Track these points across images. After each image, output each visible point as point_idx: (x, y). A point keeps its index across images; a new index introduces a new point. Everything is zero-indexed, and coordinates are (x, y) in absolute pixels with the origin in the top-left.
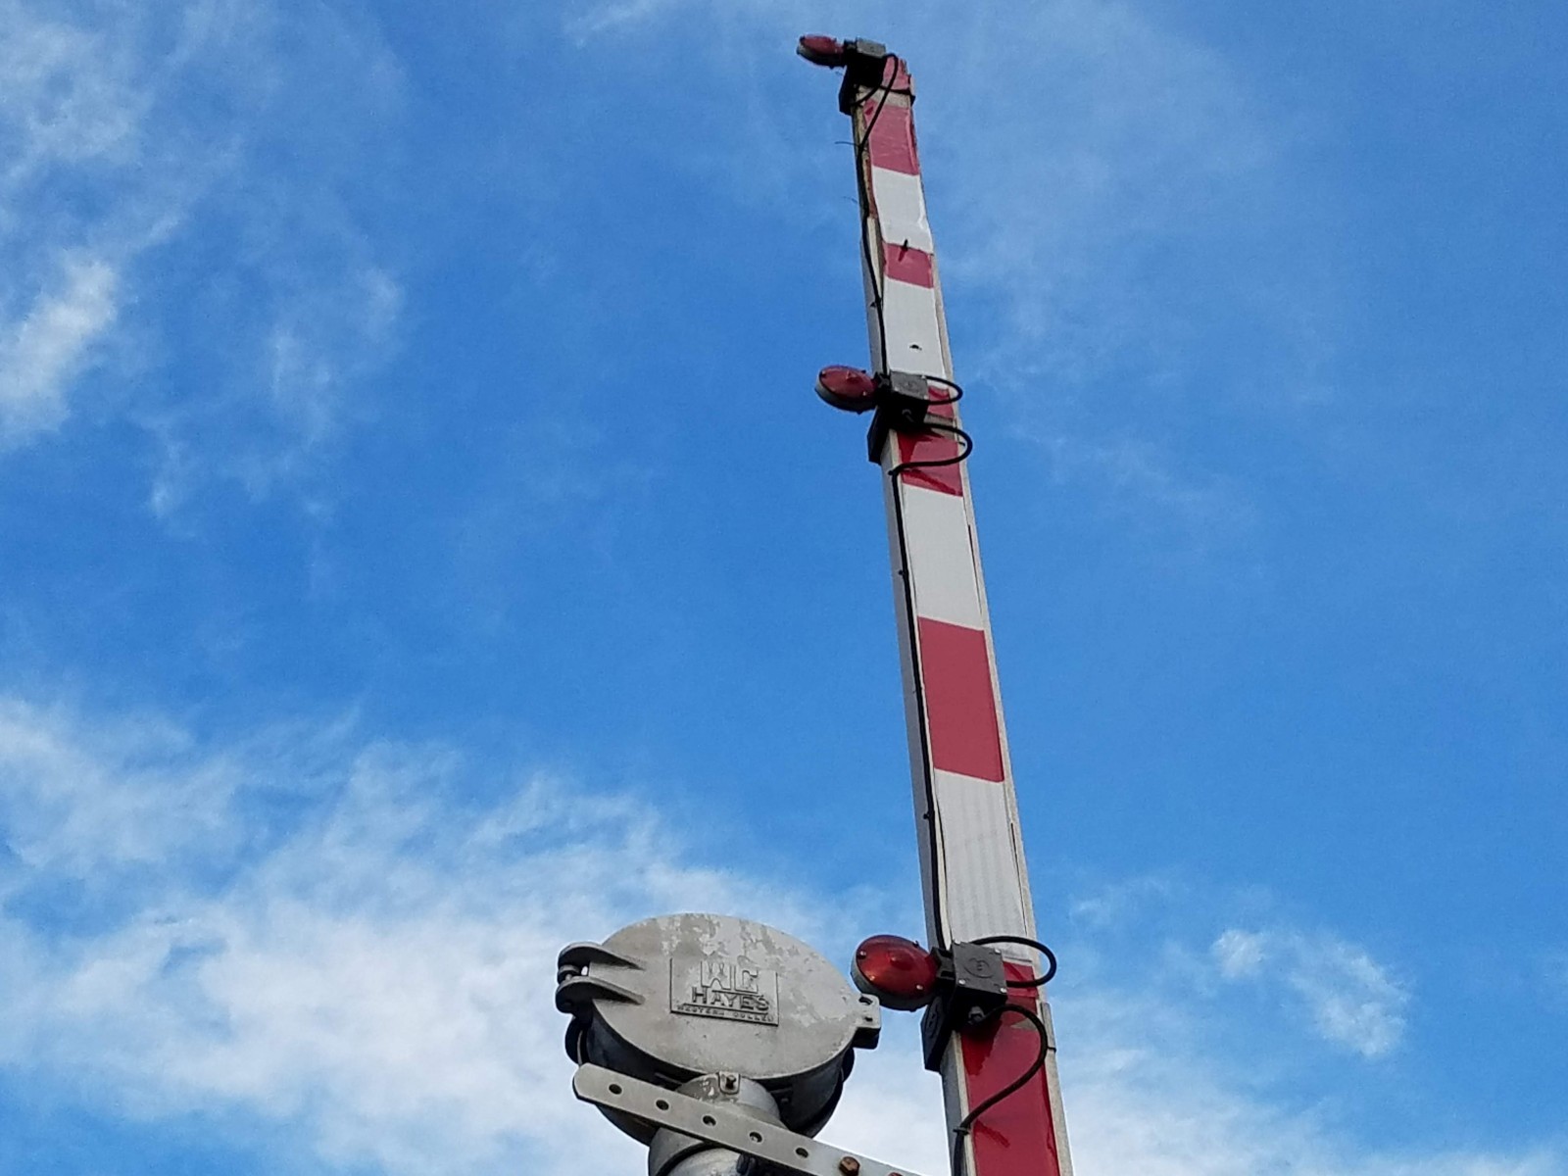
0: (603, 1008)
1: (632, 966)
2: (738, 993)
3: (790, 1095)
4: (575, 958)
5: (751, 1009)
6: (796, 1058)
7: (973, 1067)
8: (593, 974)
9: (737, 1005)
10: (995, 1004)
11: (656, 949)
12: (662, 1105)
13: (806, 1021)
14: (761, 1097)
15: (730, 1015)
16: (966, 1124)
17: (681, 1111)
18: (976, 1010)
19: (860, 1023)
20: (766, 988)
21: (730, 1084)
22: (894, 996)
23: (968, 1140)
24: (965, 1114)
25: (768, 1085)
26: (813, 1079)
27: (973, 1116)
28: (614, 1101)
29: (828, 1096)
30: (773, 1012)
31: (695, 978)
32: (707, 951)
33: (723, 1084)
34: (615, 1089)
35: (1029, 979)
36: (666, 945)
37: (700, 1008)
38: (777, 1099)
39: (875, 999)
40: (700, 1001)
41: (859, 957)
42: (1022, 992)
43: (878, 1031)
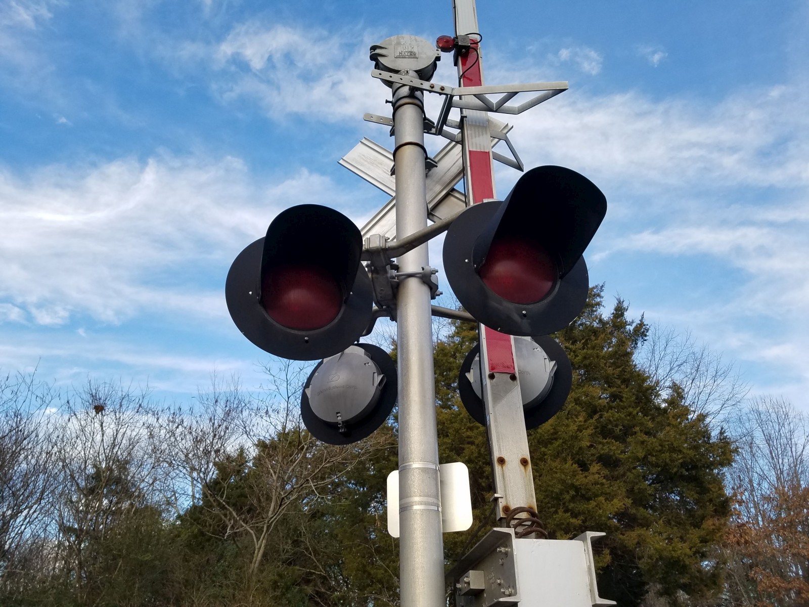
0: (380, 59)
1: (386, 48)
2: (409, 52)
3: (421, 74)
4: (374, 48)
5: (412, 55)
6: (423, 64)
7: (464, 64)
8: (378, 51)
9: (409, 54)
10: (467, 48)
11: (391, 44)
12: (391, 77)
13: (424, 56)
14: (415, 74)
15: (407, 57)
16: (461, 76)
17: (395, 78)
18: (463, 50)
19: (437, 55)
20: (415, 50)
21: (407, 72)
22: (445, 49)
23: (462, 80)
24: (461, 74)
25: (416, 71)
26: (427, 69)
27: (463, 74)
28: (380, 76)
29: (431, 73)
30: (417, 55)
31: (400, 49)
32: (402, 43)
33: (406, 72)
34: (380, 74)
35: (476, 42)
36: (393, 43)
37: (401, 56)
38: (419, 75)
39: (440, 50)
40: (401, 55)
41: (437, 41)
42: (475, 45)
43: (440, 57)
